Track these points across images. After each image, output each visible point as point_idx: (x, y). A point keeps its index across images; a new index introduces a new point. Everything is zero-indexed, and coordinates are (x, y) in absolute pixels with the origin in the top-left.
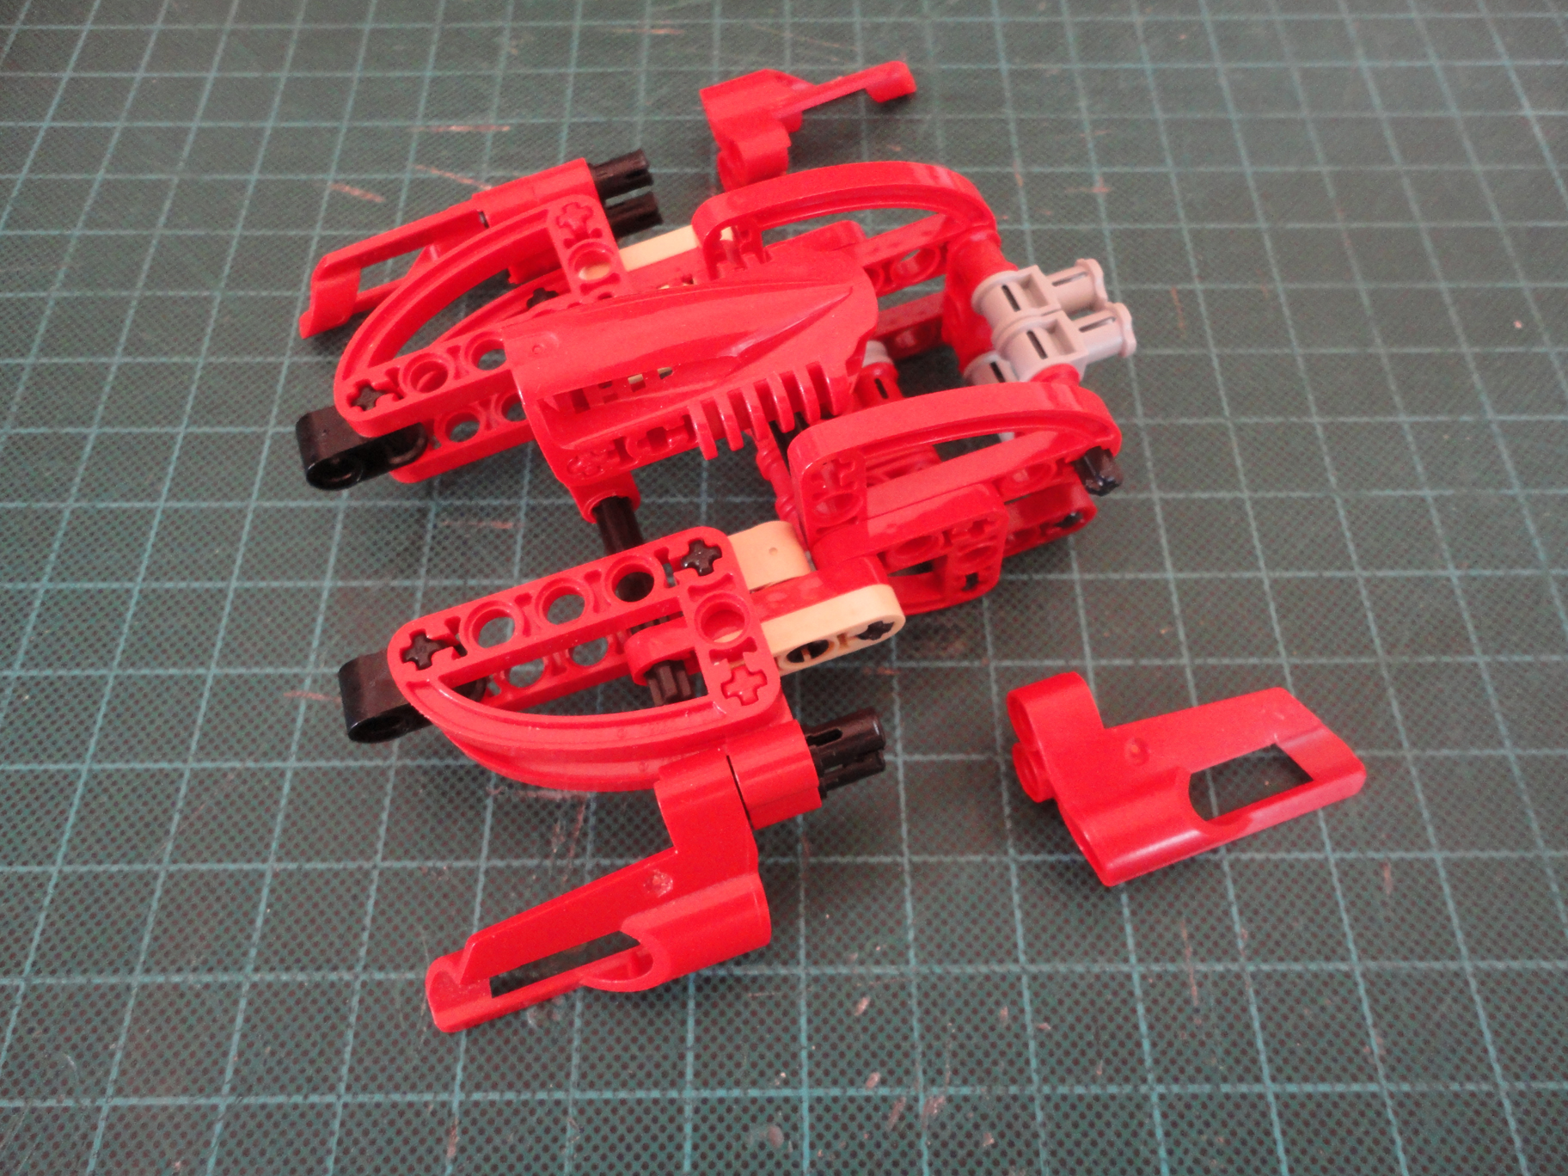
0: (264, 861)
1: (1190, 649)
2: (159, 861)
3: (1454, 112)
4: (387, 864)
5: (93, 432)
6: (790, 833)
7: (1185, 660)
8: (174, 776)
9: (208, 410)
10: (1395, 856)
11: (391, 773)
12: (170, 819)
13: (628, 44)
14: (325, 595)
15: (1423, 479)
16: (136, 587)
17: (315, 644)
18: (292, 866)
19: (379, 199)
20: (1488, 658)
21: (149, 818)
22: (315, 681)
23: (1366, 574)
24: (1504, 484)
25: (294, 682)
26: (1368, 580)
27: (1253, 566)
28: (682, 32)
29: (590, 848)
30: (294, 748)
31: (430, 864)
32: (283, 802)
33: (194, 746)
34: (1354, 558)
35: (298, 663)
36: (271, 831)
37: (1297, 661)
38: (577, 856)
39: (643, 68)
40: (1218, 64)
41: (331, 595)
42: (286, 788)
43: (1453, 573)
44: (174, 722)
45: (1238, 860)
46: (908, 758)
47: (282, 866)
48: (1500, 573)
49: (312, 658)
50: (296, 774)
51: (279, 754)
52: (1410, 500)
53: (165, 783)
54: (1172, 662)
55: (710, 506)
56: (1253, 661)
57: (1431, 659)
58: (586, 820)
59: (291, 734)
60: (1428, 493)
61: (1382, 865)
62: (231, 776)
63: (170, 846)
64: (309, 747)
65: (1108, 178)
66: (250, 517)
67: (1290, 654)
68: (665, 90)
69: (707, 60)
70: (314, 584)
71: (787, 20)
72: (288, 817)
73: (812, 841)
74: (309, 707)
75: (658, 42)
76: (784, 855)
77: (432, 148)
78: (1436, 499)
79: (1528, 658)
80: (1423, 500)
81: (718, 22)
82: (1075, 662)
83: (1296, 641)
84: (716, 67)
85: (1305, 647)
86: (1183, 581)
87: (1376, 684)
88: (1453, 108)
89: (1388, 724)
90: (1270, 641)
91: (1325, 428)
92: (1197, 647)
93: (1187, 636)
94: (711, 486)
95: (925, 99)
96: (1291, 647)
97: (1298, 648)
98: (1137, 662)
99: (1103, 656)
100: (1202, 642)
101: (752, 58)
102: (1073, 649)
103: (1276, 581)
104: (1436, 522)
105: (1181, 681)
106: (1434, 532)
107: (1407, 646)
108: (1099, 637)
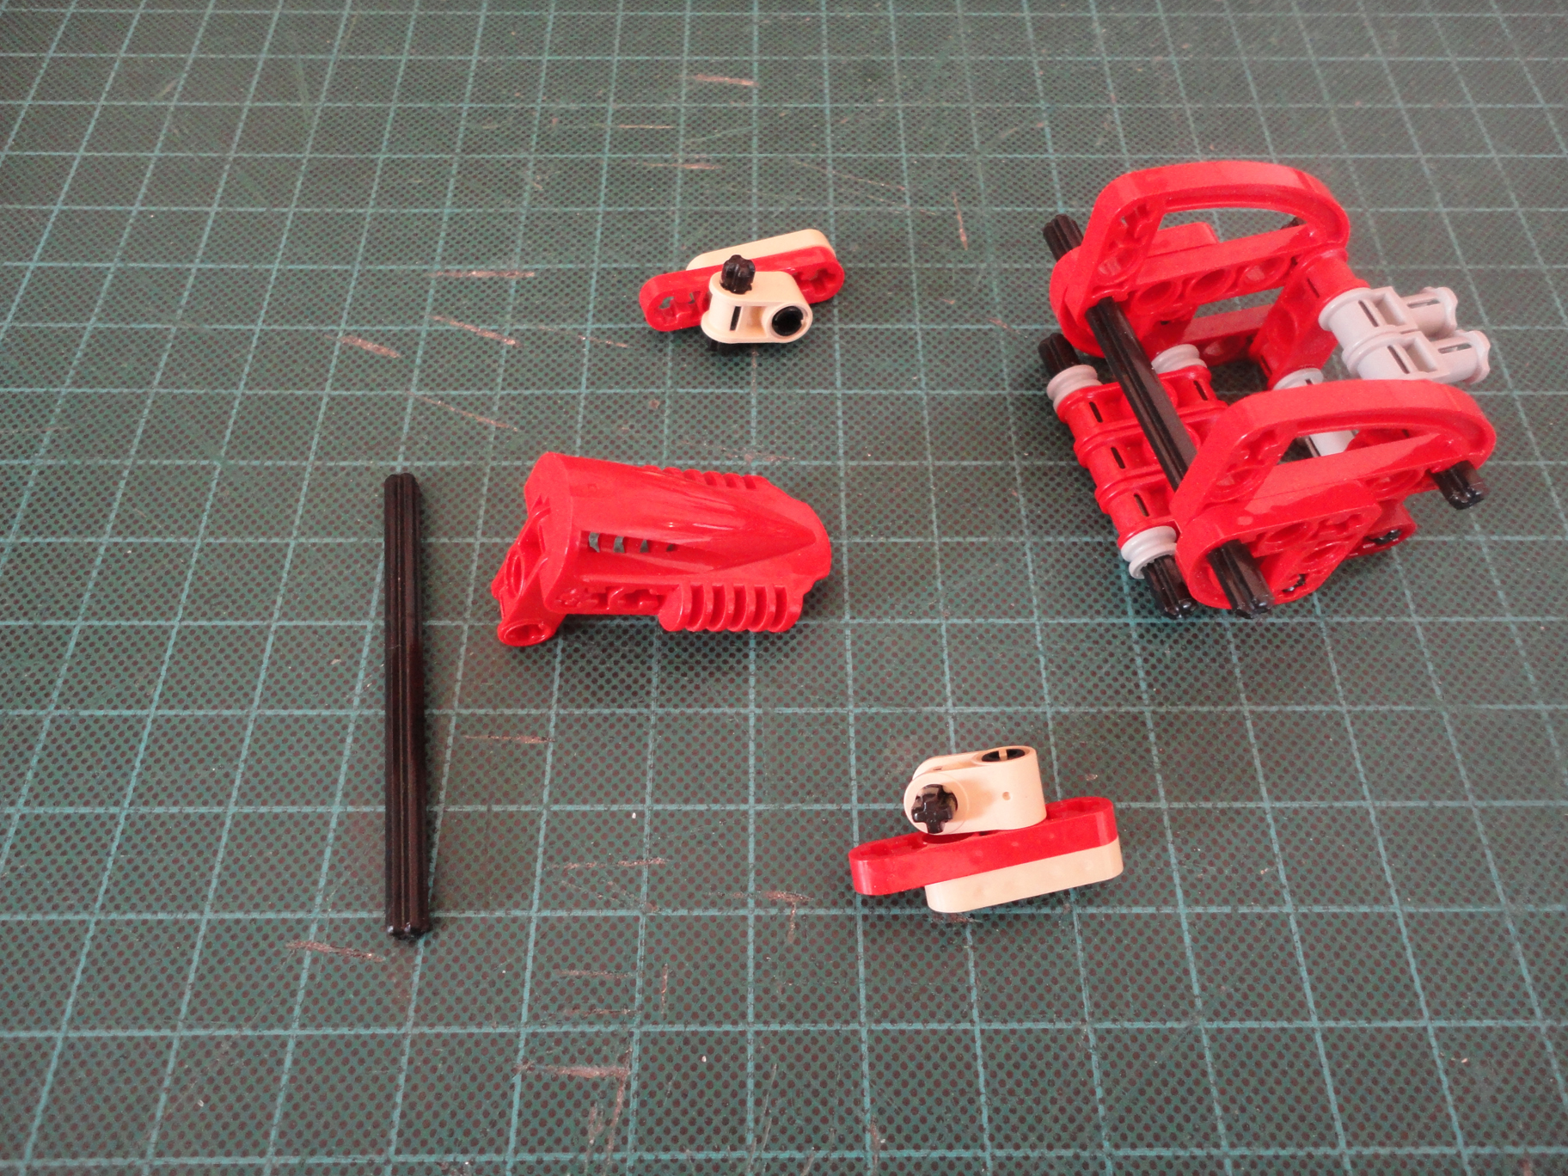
0: (262, 1154)
1: (1293, 893)
2: (143, 1155)
3: (1541, 265)
4: (401, 1158)
5: (79, 623)
6: (857, 1120)
7: (1289, 909)
8: (161, 1046)
9: (205, 601)
10: (1535, 1151)
11: (407, 1042)
12: (156, 1100)
13: (663, 179)
14: (333, 824)
15: (1535, 689)
16: (122, 812)
17: (322, 883)
18: (294, 1160)
19: (394, 354)
21: (132, 1099)
22: (321, 929)
23: (1483, 804)
25: (298, 929)
26: (1483, 811)
27: (1356, 793)
28: (717, 167)
29: (631, 1138)
30: (297, 1011)
31: (450, 1158)
32: (285, 1079)
33: (184, 1009)
34: (1467, 785)
35: (302, 906)
36: (270, 1116)
37: (1412, 910)
38: (616, 1149)
39: (677, 205)
41: (340, 824)
42: (288, 1062)
44: (162, 978)
45: (1360, 1156)
46: (985, 1026)
47: (282, 1160)
49: (319, 900)
50: (299, 1044)
51: (280, 1019)
52: (1524, 715)
53: (151, 1055)
54: (1274, 909)
55: (759, 719)
56: (1364, 909)
58: (626, 1103)
59: (293, 994)
60: (1540, 706)
61: (1521, 1163)
62: (225, 1046)
63: (154, 1135)
64: (314, 1010)
66: (251, 727)
67: (1403, 901)
68: (700, 232)
69: (744, 199)
70: (321, 809)
71: (830, 154)
72: (289, 1098)
73: (883, 1130)
74: (315, 961)
75: (691, 178)
76: (850, 1148)
77: (453, 295)
78: (1551, 715)
80: (1538, 716)
81: (755, 155)
82: (1167, 910)
83: (1411, 885)
84: (755, 207)
85: (1420, 892)
86: (1282, 812)
87: (1501, 939)
88: (1540, 260)
89: (1516, 987)
90: (1380, 885)
91: (1427, 629)
92: (1300, 892)
93: (1289, 878)
94: (758, 693)
95: (978, 246)
96: (1404, 892)
97: (1412, 893)
98: (1235, 909)
99: (1197, 902)
100: (1306, 886)
101: (792, 197)
102: (1164, 894)
103: (1383, 812)
104: (1554, 743)
105: (1285, 932)
106: (1552, 755)
107: (1532, 892)
108: (1191, 879)
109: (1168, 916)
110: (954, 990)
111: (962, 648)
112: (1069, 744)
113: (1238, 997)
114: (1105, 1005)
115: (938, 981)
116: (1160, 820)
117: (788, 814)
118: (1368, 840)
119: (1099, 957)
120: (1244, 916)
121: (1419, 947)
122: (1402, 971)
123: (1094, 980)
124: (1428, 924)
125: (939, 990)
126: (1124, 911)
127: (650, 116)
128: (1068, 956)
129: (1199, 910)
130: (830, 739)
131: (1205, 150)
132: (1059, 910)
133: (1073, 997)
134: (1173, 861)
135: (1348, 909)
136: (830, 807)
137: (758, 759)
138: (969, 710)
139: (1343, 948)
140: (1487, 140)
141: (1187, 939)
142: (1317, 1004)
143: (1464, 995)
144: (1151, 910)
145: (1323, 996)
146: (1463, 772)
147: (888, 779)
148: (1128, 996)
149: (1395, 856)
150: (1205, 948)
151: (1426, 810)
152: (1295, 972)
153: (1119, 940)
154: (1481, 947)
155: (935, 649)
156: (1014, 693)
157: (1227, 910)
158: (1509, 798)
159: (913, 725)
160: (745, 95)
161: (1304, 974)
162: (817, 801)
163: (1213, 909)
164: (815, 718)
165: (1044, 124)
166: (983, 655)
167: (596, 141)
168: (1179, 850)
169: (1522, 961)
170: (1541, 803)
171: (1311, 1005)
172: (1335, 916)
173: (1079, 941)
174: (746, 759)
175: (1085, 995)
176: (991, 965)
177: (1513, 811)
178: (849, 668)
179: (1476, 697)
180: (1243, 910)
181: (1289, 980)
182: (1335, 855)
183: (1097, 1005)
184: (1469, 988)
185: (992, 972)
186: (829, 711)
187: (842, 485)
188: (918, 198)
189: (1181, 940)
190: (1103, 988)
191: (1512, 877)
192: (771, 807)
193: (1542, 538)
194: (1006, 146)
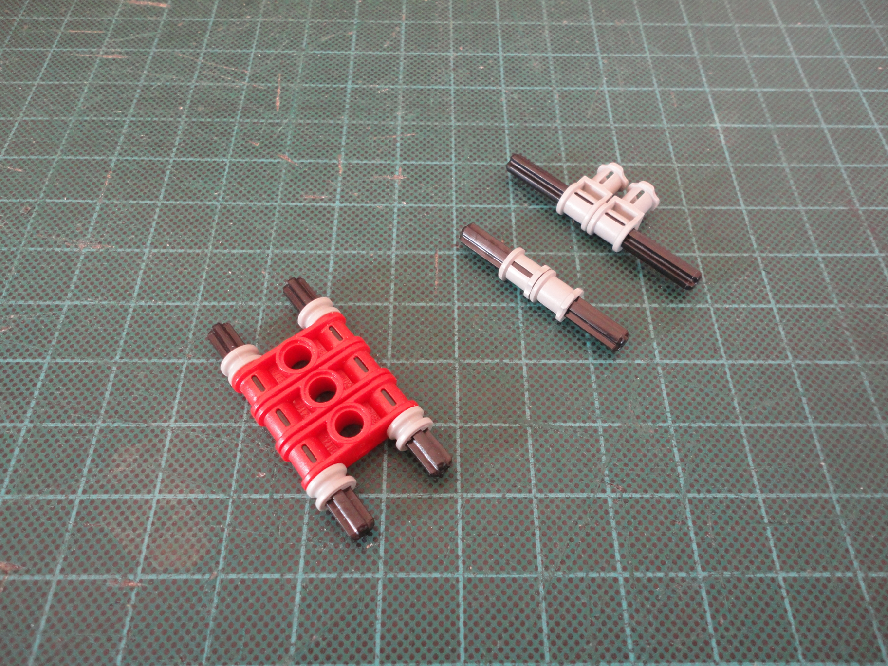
1: (386, 563)
3: (665, 124)
7: (380, 575)
15: (598, 412)
20: (626, 575)
23: (541, 496)
24: (661, 418)
26: (541, 501)
34: (533, 482)
37: (471, 576)
39: (90, 80)
40: (503, 88)
43: (609, 495)
48: (647, 496)
52: (586, 431)
54: (369, 575)
55: (28, 431)
56: (436, 575)
57: (581, 575)
60: (599, 425)
65: (405, 169)
67: (467, 569)
69: (136, 77)
71: (204, 50)
75: (105, 63)
78: (605, 430)
79: (660, 575)
80: (596, 431)
81: (153, 50)
82: (289, 576)
83: (474, 557)
84: (142, 82)
85: (480, 562)
86: (393, 501)
87: (532, 598)
88: (665, 121)
89: (536, 637)
90: (452, 557)
91: (530, 368)
92: (391, 562)
93: (386, 551)
94: (35, 413)
95: (285, 108)
96: (468, 562)
97: (474, 562)
98: (340, 575)
99: (313, 570)
100: (397, 557)
101: (170, 76)
102: (290, 563)
103: (468, 501)
104: (603, 450)
105: (372, 593)
106: (599, 459)
107: (563, 562)
108: (314, 552)
109: (289, 581)
110: (109, 639)
111: (194, 381)
112: (251, 451)
113: (323, 644)
114: (221, 651)
115: (98, 634)
116: (302, 507)
117: (27, 502)
118: (451, 523)
119: (227, 612)
120: (345, 580)
121: (470, 605)
122: (453, 624)
123: (218, 631)
124: (481, 587)
125: (97, 639)
126: (257, 576)
127: (90, 25)
128: (203, 612)
129: (313, 576)
130: (76, 446)
131: (456, 50)
132: (207, 576)
133: (198, 645)
134: (304, 538)
135: (424, 575)
136: (60, 497)
137: (19, 461)
138: (184, 425)
139: (413, 605)
140: (645, 45)
141: (298, 598)
142: (382, 651)
143: (495, 643)
144: (277, 576)
145: (388, 644)
146: (532, 472)
147: (110, 476)
148: (240, 644)
149: (468, 534)
150: (309, 606)
151: (499, 500)
152: (372, 624)
153: (246, 600)
154: (516, 605)
155: (174, 381)
156: (222, 412)
157: (334, 575)
158: (562, 491)
159: (141, 436)
160: (159, 12)
161: (378, 626)
162: (52, 492)
163: (323, 575)
164: (70, 431)
165: (354, 34)
166: (208, 385)
167: (49, 41)
168: (310, 530)
169: (544, 616)
170: (585, 495)
171: (377, 651)
172: (413, 580)
173: (216, 601)
174: (9, 461)
175: (207, 644)
176: (143, 619)
177: (562, 501)
178: (107, 394)
179: (554, 417)
180: (346, 575)
181: (365, 631)
182: (425, 534)
183: (215, 652)
184: (500, 637)
185: (142, 626)
186: (82, 425)
187: (143, 266)
188: (254, 78)
189: (293, 599)
190: (223, 638)
191: (551, 551)
192: (16, 497)
193: (626, 305)
194: (326, 46)
